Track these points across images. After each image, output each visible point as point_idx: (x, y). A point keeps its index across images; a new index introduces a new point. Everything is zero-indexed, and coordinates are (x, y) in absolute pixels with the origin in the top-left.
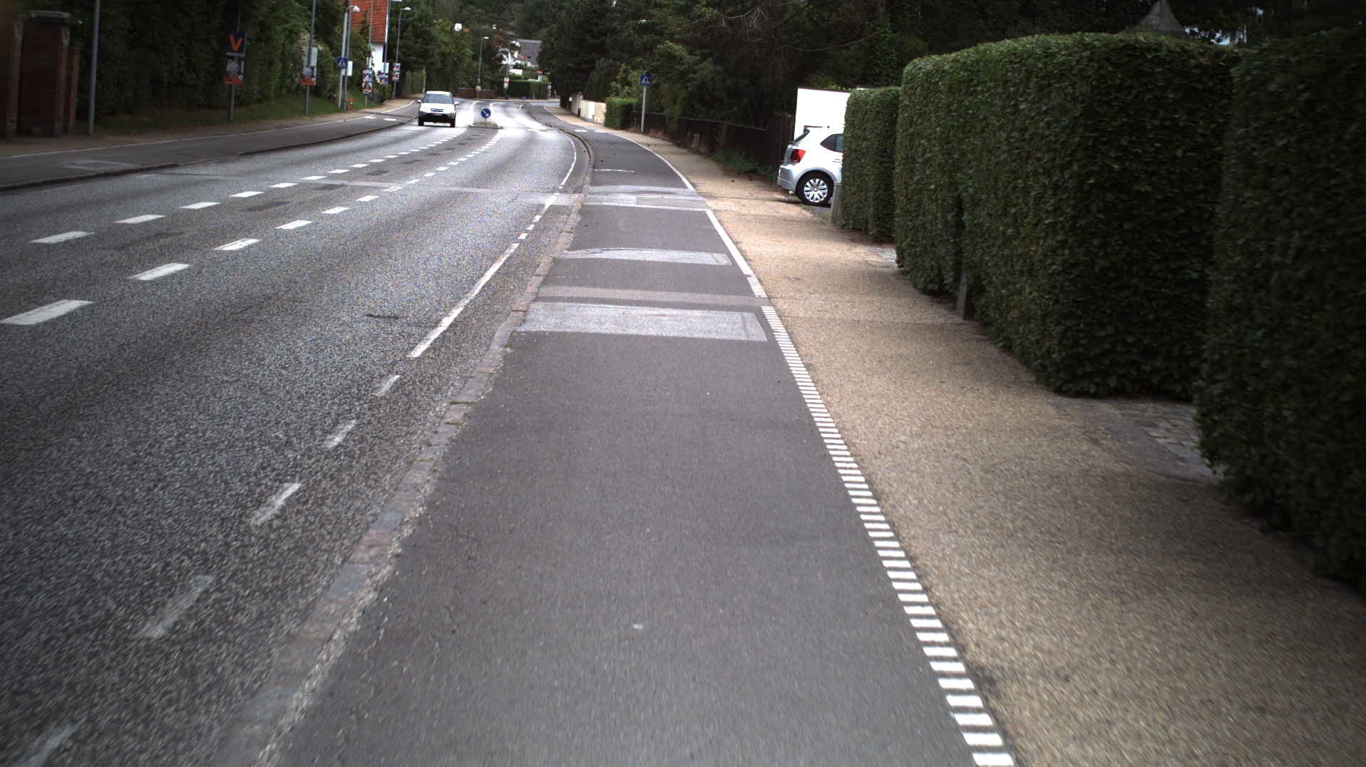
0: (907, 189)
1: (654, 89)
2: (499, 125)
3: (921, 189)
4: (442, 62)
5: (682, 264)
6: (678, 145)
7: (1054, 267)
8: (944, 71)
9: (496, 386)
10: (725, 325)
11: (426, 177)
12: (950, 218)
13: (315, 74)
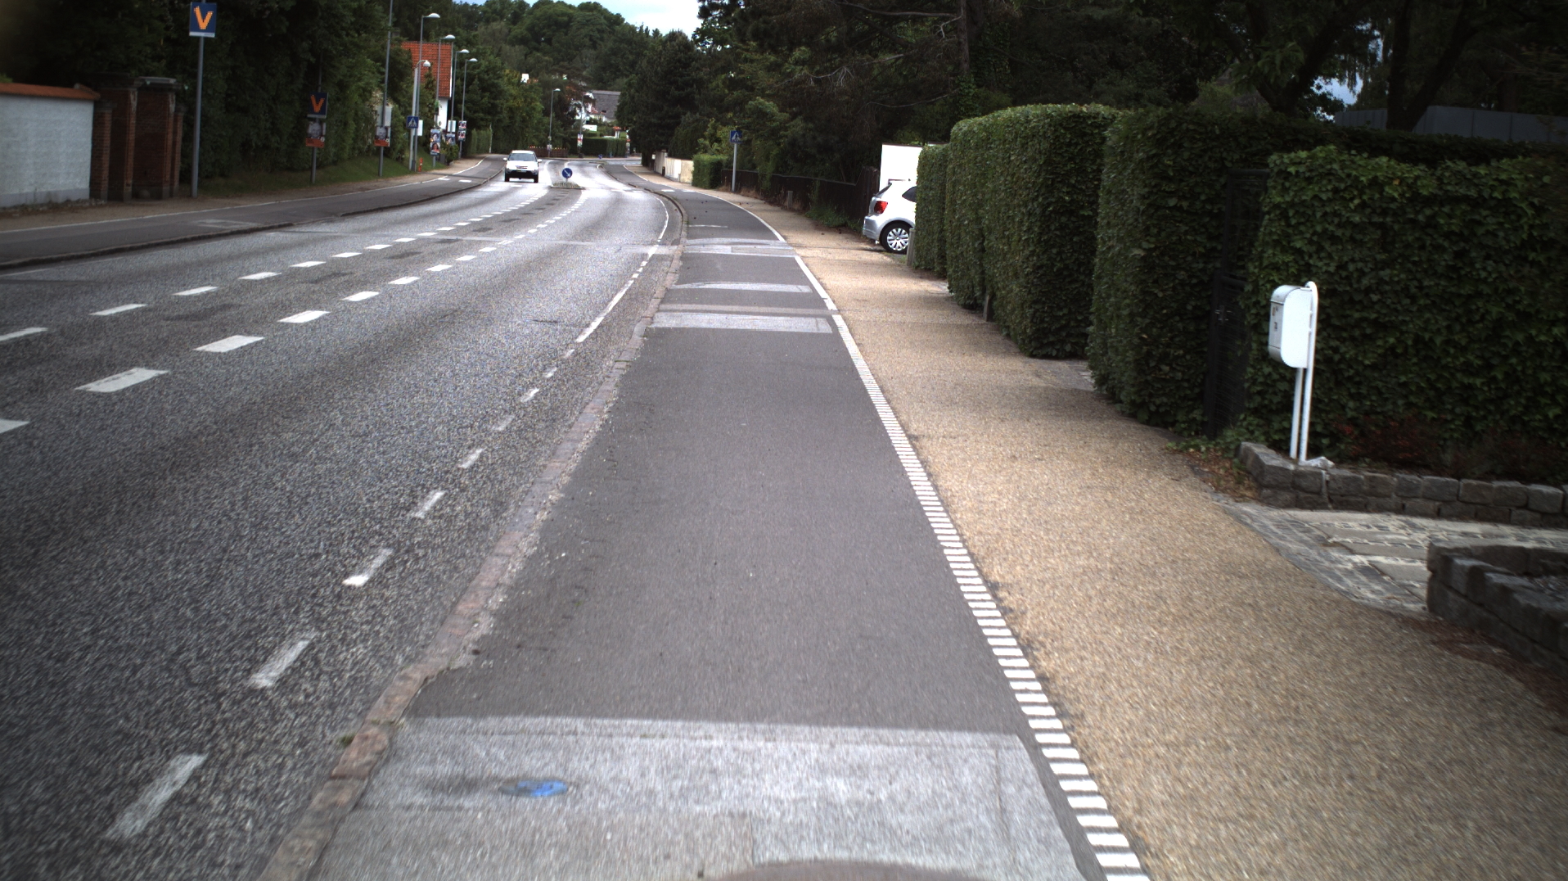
0: (952, 226)
1: (746, 146)
2: (581, 185)
3: (960, 226)
4: (510, 118)
5: (771, 291)
6: (771, 203)
7: (1028, 269)
12: (977, 246)
13: (389, 135)
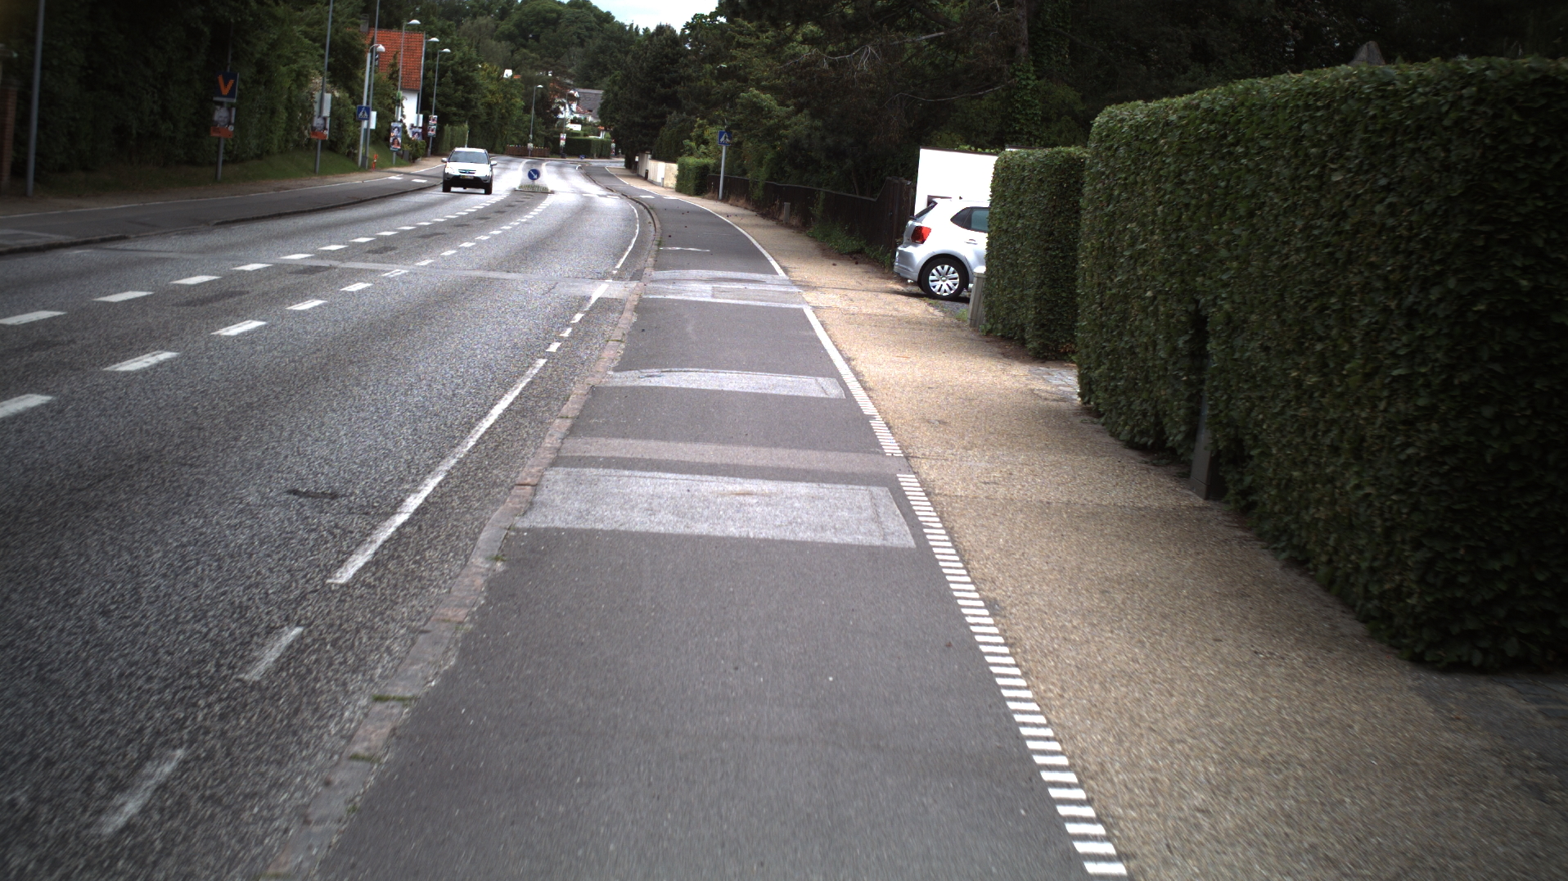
0: (1102, 293)
1: (736, 148)
2: (550, 189)
3: (1126, 296)
4: (488, 114)
5: (775, 397)
6: (764, 216)
7: (1410, 451)
8: (1167, 124)
9: (464, 653)
10: (846, 514)
11: (443, 257)
12: (1180, 343)
13: (328, 126)
